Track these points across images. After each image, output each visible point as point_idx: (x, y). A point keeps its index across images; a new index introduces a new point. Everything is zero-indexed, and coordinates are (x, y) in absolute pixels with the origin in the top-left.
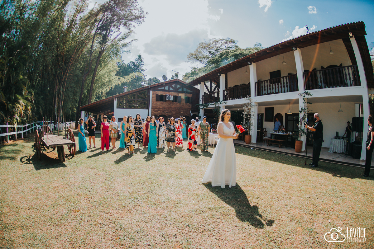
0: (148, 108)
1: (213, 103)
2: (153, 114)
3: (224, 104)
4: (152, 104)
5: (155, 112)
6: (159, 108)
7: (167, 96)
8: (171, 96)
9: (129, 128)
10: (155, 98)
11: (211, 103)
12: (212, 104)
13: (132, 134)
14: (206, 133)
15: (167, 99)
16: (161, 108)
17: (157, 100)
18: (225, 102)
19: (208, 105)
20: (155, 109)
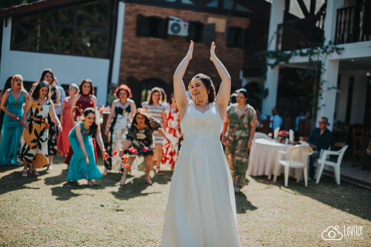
0: (110, 56)
1: (305, 51)
2: (125, 75)
3: (335, 56)
4: (124, 44)
5: (131, 70)
6: (145, 58)
7: (171, 23)
8: (182, 23)
9: (37, 111)
10: (133, 26)
11: (298, 51)
12: (302, 55)
13: (43, 126)
14: (241, 138)
15: (170, 32)
16: (150, 59)
17: (140, 33)
18: (337, 50)
19: (290, 56)
20: (133, 61)
